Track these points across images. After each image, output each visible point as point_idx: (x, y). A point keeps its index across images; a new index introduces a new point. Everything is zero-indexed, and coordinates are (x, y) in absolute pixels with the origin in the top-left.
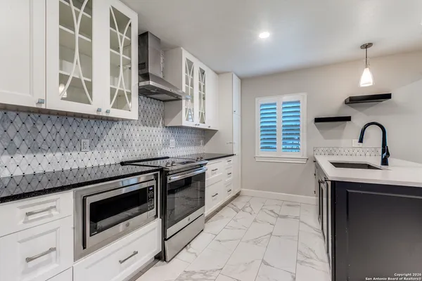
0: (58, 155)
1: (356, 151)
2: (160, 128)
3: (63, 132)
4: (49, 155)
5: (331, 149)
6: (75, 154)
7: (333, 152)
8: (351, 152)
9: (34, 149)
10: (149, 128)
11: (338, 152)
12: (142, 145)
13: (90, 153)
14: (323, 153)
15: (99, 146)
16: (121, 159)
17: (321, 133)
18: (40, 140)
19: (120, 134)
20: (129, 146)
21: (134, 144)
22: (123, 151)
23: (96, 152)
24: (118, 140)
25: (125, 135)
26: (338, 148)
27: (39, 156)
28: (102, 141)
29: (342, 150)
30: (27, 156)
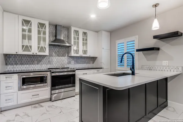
0: (28, 66)
1: (164, 68)
2: (66, 57)
3: (29, 59)
4: (25, 66)
5: (150, 67)
6: (32, 65)
7: (152, 68)
8: (162, 69)
9: (22, 64)
10: (61, 57)
11: (154, 68)
12: (57, 63)
13: (37, 65)
14: (146, 69)
15: (40, 63)
16: (48, 68)
17: (146, 57)
18: (23, 62)
19: (48, 60)
20: (52, 63)
21: (54, 63)
22: (49, 65)
23: (39, 65)
24: (47, 62)
25: (50, 60)
26: (154, 66)
27: (23, 66)
28: (41, 62)
29: (157, 67)
30: (20, 66)
